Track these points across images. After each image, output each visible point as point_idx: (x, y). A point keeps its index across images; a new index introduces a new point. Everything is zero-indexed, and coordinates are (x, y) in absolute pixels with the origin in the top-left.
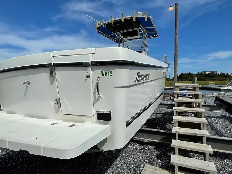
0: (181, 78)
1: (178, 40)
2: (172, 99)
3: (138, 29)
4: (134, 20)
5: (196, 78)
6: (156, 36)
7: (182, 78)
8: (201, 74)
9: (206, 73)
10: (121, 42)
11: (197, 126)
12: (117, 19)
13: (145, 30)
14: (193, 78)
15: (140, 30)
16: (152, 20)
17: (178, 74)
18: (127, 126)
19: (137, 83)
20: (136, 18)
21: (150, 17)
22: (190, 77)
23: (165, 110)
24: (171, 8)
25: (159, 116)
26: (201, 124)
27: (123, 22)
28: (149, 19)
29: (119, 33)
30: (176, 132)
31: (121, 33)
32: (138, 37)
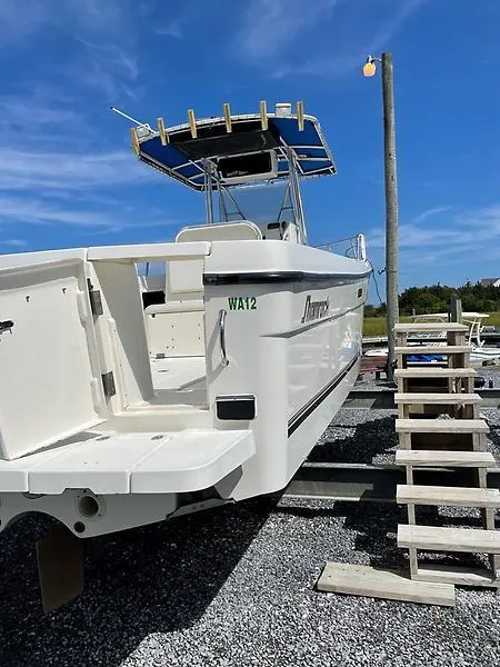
0: (410, 302)
1: (395, 177)
2: (384, 380)
3: (272, 151)
4: (265, 127)
5: (459, 303)
6: (328, 172)
7: (414, 302)
8: (478, 287)
9: (495, 285)
10: (215, 188)
11: (462, 442)
12: (211, 121)
13: (294, 153)
14: (449, 303)
15: (278, 152)
16: (318, 128)
17: (401, 291)
18: (290, 432)
19: (306, 324)
20: (270, 120)
21: (312, 118)
22: (442, 299)
23: (366, 413)
24: (370, 69)
25: (350, 433)
26: (471, 434)
27: (229, 131)
28: (309, 124)
29: (210, 163)
30: (408, 462)
31: (213, 160)
32: (273, 174)
